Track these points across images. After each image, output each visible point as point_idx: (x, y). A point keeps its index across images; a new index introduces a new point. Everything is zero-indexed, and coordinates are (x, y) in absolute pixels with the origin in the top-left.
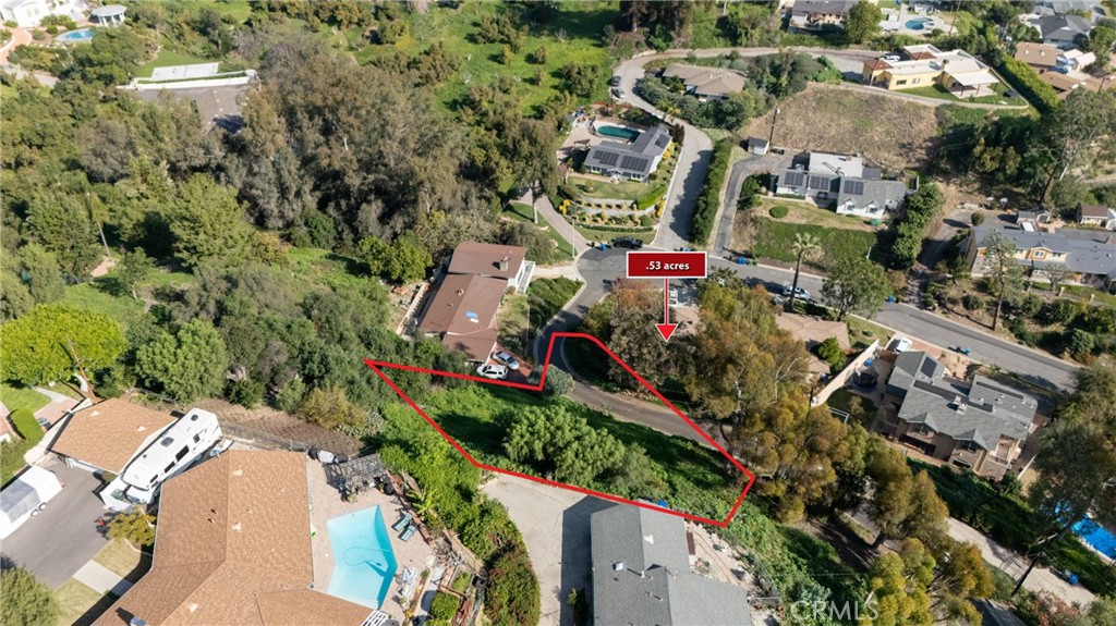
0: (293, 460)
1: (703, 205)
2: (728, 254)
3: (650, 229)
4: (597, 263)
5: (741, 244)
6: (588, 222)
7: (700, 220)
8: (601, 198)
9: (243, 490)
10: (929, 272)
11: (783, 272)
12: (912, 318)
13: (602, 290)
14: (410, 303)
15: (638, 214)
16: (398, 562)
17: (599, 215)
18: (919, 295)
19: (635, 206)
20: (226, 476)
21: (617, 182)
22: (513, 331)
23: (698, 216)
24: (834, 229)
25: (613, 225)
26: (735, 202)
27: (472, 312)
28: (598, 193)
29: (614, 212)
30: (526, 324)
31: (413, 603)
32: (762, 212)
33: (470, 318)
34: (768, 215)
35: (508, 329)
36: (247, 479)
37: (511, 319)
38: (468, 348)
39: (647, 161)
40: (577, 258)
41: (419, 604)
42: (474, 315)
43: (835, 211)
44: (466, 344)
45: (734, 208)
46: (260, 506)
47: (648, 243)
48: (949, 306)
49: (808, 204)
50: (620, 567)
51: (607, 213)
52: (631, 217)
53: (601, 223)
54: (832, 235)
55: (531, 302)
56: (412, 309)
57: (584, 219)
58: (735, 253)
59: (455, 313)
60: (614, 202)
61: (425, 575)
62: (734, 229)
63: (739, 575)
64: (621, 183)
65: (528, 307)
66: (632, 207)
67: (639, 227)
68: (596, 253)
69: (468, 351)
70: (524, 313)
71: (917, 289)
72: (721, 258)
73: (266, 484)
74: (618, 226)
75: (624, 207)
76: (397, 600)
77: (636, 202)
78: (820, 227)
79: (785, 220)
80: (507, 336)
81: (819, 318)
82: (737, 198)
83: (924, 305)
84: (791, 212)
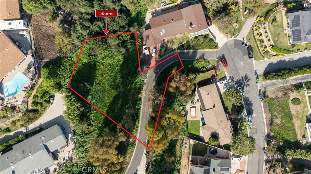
0: (21, 56)
1: (281, 74)
2: (263, 90)
3: (263, 57)
4: (233, 47)
5: (272, 92)
6: (256, 32)
7: (272, 75)
8: (270, 31)
9: (4, 54)
10: (289, 161)
11: (262, 112)
12: (258, 159)
13: (218, 56)
14: (164, 6)
15: (268, 49)
16: (17, 94)
17: (261, 35)
18: (273, 159)
19: (271, 47)
20: (5, 48)
21: (285, 32)
22: (169, 45)
23: (274, 74)
24: (293, 125)
25: (258, 42)
26: (299, 81)
27: (165, 30)
28: (273, 29)
29: (265, 40)
30: (175, 47)
31: (10, 103)
32: (293, 95)
33: (162, 31)
34: (291, 98)
35: (169, 43)
36: (7, 53)
37: (175, 41)
38: (148, 39)
39: (301, 40)
40: (233, 38)
41: (10, 104)
42: (164, 31)
43: (306, 123)
44: (150, 38)
45: (295, 82)
46: (4, 61)
47: (255, 59)
48: (272, 170)
49: (308, 111)
50: (43, 138)
51: (263, 37)
52: (266, 47)
53: (257, 37)
54: (290, 125)
55: (188, 42)
56: (164, 7)
57: (256, 30)
58: (265, 92)
59: (161, 26)
60: (270, 37)
61: (17, 101)
62: (280, 87)
63: (64, 159)
64: (286, 34)
65: (185, 42)
66: (271, 45)
67: (262, 53)
68: (239, 44)
69: (147, 40)
70: (180, 43)
71: (276, 158)
72: (259, 88)
73: (10, 57)
74: (259, 45)
75: (269, 43)
76: (9, 99)
77: (273, 46)
78: (293, 120)
79: (291, 105)
80: (166, 45)
81: (233, 132)
82: (303, 81)
83: (268, 161)
84: (299, 106)
